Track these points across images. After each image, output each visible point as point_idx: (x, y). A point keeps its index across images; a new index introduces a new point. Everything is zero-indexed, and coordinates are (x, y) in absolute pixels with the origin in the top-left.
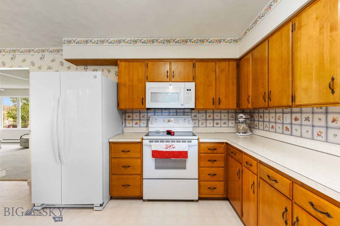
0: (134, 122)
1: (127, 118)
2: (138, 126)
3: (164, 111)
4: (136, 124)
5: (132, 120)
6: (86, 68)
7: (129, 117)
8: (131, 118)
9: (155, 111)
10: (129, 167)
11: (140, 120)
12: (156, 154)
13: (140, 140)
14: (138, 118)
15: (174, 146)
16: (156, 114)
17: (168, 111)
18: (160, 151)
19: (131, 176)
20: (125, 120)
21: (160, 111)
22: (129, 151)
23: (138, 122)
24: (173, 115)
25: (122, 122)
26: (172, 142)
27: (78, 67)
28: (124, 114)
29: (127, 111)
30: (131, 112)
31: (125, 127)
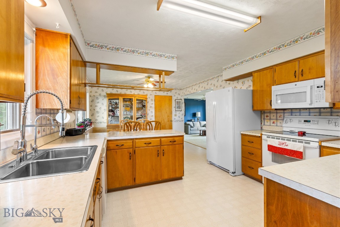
0: (272, 121)
1: (265, 118)
2: (275, 125)
3: (302, 111)
4: (273, 123)
5: (270, 119)
6: (238, 81)
7: (267, 116)
8: (269, 118)
9: (292, 111)
10: (253, 154)
11: (277, 119)
12: (271, 148)
13: (259, 135)
14: (275, 117)
15: (286, 144)
16: (293, 114)
17: (308, 111)
18: (275, 147)
19: (254, 162)
20: (264, 119)
21: (298, 111)
22: (253, 142)
23: (275, 121)
24: (315, 115)
25: (261, 121)
26: (287, 140)
27: (234, 82)
28: (263, 114)
29: (266, 111)
30: (269, 113)
31: (264, 125)
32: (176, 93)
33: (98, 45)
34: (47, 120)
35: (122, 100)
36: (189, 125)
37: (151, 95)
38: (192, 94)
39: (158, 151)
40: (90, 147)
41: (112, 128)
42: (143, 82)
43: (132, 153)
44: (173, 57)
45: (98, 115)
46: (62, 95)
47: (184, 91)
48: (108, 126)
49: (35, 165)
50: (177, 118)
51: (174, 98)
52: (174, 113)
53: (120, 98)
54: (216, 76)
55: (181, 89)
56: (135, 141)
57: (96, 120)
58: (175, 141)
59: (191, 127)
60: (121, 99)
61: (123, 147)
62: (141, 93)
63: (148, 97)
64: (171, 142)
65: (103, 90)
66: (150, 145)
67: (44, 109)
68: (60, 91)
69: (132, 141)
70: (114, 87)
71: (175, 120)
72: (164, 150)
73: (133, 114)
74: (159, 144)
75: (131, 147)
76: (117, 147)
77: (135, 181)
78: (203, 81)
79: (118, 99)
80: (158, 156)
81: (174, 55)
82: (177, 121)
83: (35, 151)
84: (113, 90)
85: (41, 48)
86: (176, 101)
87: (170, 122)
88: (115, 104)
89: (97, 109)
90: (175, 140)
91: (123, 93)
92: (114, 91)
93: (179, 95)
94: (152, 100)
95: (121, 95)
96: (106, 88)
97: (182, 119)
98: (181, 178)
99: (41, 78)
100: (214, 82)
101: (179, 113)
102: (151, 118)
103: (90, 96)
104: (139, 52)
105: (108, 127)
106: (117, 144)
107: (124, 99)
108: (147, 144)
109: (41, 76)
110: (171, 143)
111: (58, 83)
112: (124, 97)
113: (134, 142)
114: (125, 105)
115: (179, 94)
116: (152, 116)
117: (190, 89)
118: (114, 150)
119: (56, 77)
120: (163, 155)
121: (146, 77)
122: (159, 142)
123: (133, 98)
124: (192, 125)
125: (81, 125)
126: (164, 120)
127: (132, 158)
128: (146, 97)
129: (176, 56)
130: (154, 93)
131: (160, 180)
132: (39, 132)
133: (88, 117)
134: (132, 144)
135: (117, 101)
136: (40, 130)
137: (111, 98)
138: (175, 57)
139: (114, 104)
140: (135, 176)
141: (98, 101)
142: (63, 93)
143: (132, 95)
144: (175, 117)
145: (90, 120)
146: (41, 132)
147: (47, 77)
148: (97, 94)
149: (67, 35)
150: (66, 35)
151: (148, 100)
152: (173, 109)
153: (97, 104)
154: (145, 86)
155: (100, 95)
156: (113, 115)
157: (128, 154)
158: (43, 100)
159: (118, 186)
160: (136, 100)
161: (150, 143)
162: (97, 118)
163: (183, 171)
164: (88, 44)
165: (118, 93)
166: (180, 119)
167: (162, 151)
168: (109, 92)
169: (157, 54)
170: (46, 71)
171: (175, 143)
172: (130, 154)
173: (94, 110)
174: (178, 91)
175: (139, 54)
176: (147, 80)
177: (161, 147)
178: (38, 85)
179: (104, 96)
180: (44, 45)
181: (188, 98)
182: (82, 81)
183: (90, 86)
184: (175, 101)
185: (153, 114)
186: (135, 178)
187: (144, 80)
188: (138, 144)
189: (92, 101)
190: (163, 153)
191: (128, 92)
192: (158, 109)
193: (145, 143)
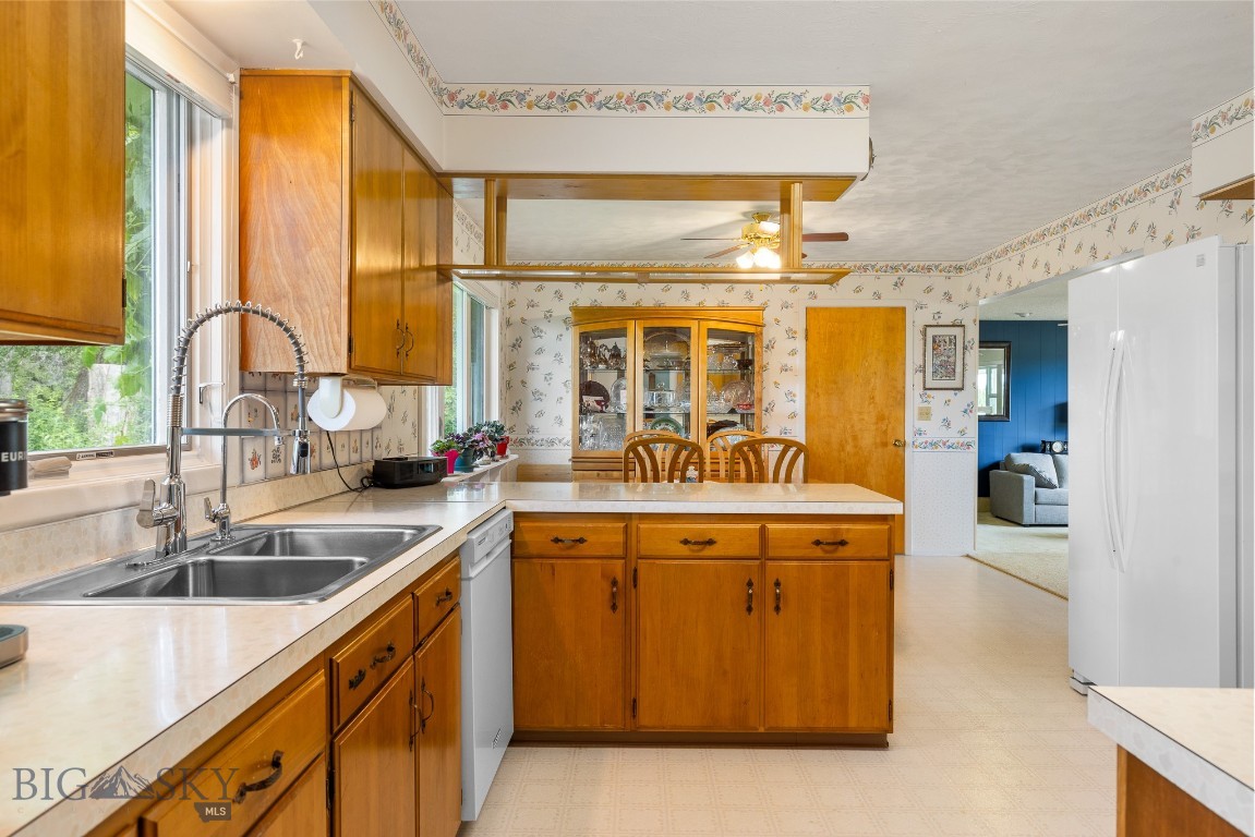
32: (929, 290)
33: (489, 92)
34: (289, 417)
35: (640, 334)
36: (1027, 470)
37: (785, 306)
38: (1018, 290)
39: (750, 584)
40: (412, 531)
41: (588, 467)
42: (733, 244)
43: (620, 578)
44: (846, 102)
45: (536, 406)
46: (323, 317)
47: (976, 278)
48: (575, 459)
49: (204, 572)
50: (933, 429)
51: (915, 321)
52: (918, 399)
53: (631, 325)
54: (1162, 176)
55: (960, 269)
56: (638, 528)
57: (531, 430)
58: (843, 543)
59: (1042, 483)
60: (636, 331)
61: (583, 549)
62: (736, 298)
63: (768, 316)
64: (818, 543)
65: (559, 295)
66: (708, 552)
67: (275, 374)
68: (316, 305)
69: (623, 525)
70: (605, 276)
71: (920, 440)
72: (782, 580)
73: (691, 405)
74: (756, 553)
75: (619, 551)
76: (555, 549)
77: (634, 716)
78: (1082, 211)
79: (622, 333)
80: (749, 609)
81: (854, 90)
82: (934, 445)
83: (223, 526)
84: (602, 290)
85: (255, 141)
86: (931, 332)
87: (891, 447)
88: (612, 356)
89: (536, 381)
90: (844, 537)
91: (648, 303)
92: (608, 296)
93: (949, 300)
94: (791, 334)
95: (635, 313)
96: (573, 284)
97: (962, 433)
98: (876, 741)
99: (256, 257)
100: (1151, 211)
101: (947, 402)
102: (789, 424)
103: (507, 323)
104: (669, 99)
105: (579, 466)
106: (555, 535)
107: (648, 332)
108: (696, 547)
109: (257, 250)
110: (818, 552)
111: (308, 273)
112: (650, 324)
113: (634, 529)
114: (654, 358)
115: (948, 297)
116: (793, 416)
117: (1007, 266)
118: (545, 561)
119: (302, 248)
120: (777, 609)
121: (745, 214)
122: (756, 541)
123: (694, 326)
124: (1050, 473)
125: (449, 447)
126: (855, 438)
127: (621, 606)
128: (753, 320)
129: (866, 91)
130: (802, 297)
131: (762, 730)
132: (255, 462)
133: (495, 417)
134: (620, 538)
135: (620, 342)
136: (260, 452)
137: (590, 328)
138: (859, 101)
139: (608, 355)
140: (637, 687)
141: (538, 343)
142: (326, 311)
143: (687, 313)
144: (922, 425)
145: (500, 429)
146: (262, 459)
147: (274, 252)
148: (537, 313)
149: (341, 77)
150: (336, 79)
151: (769, 334)
152: (913, 382)
153: (538, 360)
154: (744, 262)
155: (548, 316)
156: (599, 408)
157: (606, 585)
158: (261, 342)
159: (558, 722)
160: (704, 332)
161: (711, 542)
162: (538, 423)
163: (891, 703)
164: (452, 97)
165: (628, 303)
166: (952, 436)
167: (770, 589)
168: (584, 302)
169: (758, 98)
170: (272, 229)
171: (843, 552)
172: (614, 583)
173: (523, 382)
174: (939, 281)
175: (667, 108)
176: (751, 230)
177: (763, 567)
178: (248, 284)
179: (565, 322)
180: (265, 132)
181: (1028, 317)
182: (421, 257)
183: (464, 277)
184: (924, 334)
185: (799, 405)
186: (635, 701)
187: (738, 233)
188: (652, 540)
189: (514, 346)
190: (778, 597)
191: (672, 297)
192: (825, 375)
193: (686, 542)
